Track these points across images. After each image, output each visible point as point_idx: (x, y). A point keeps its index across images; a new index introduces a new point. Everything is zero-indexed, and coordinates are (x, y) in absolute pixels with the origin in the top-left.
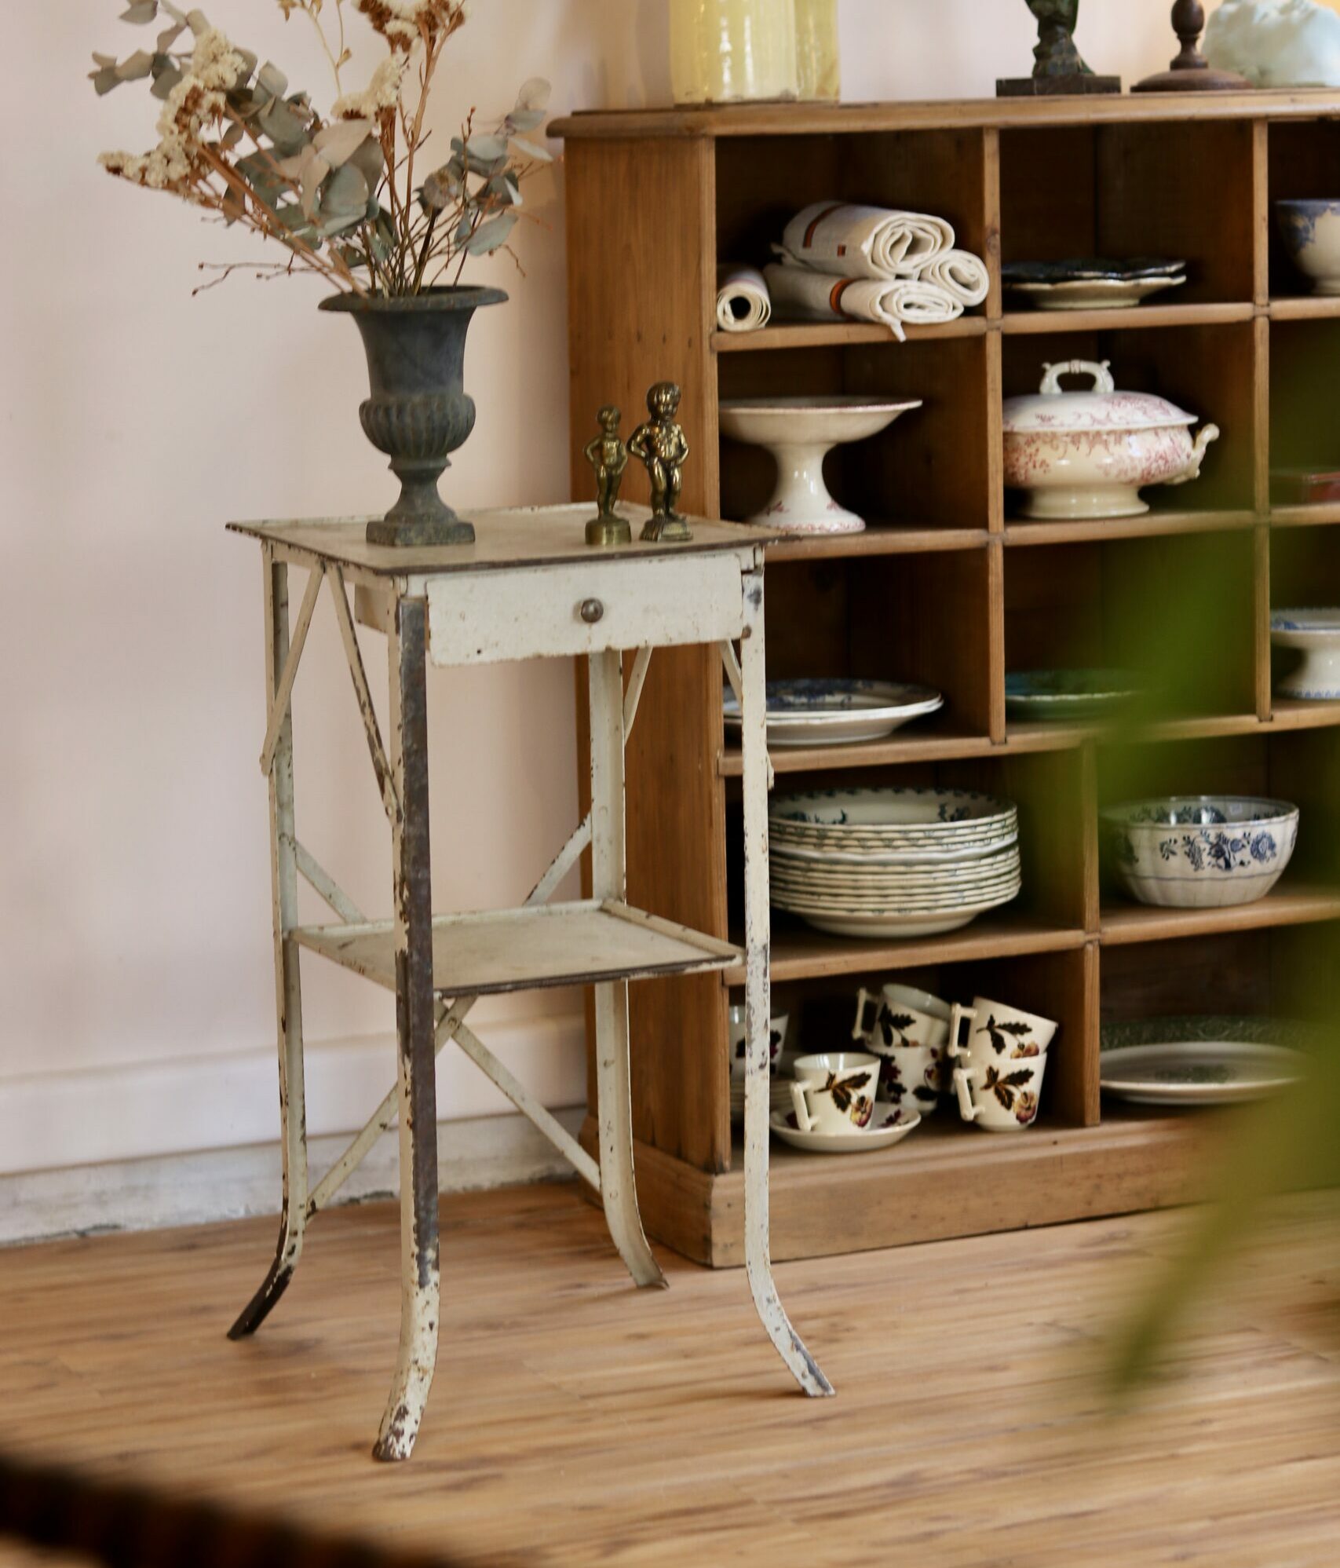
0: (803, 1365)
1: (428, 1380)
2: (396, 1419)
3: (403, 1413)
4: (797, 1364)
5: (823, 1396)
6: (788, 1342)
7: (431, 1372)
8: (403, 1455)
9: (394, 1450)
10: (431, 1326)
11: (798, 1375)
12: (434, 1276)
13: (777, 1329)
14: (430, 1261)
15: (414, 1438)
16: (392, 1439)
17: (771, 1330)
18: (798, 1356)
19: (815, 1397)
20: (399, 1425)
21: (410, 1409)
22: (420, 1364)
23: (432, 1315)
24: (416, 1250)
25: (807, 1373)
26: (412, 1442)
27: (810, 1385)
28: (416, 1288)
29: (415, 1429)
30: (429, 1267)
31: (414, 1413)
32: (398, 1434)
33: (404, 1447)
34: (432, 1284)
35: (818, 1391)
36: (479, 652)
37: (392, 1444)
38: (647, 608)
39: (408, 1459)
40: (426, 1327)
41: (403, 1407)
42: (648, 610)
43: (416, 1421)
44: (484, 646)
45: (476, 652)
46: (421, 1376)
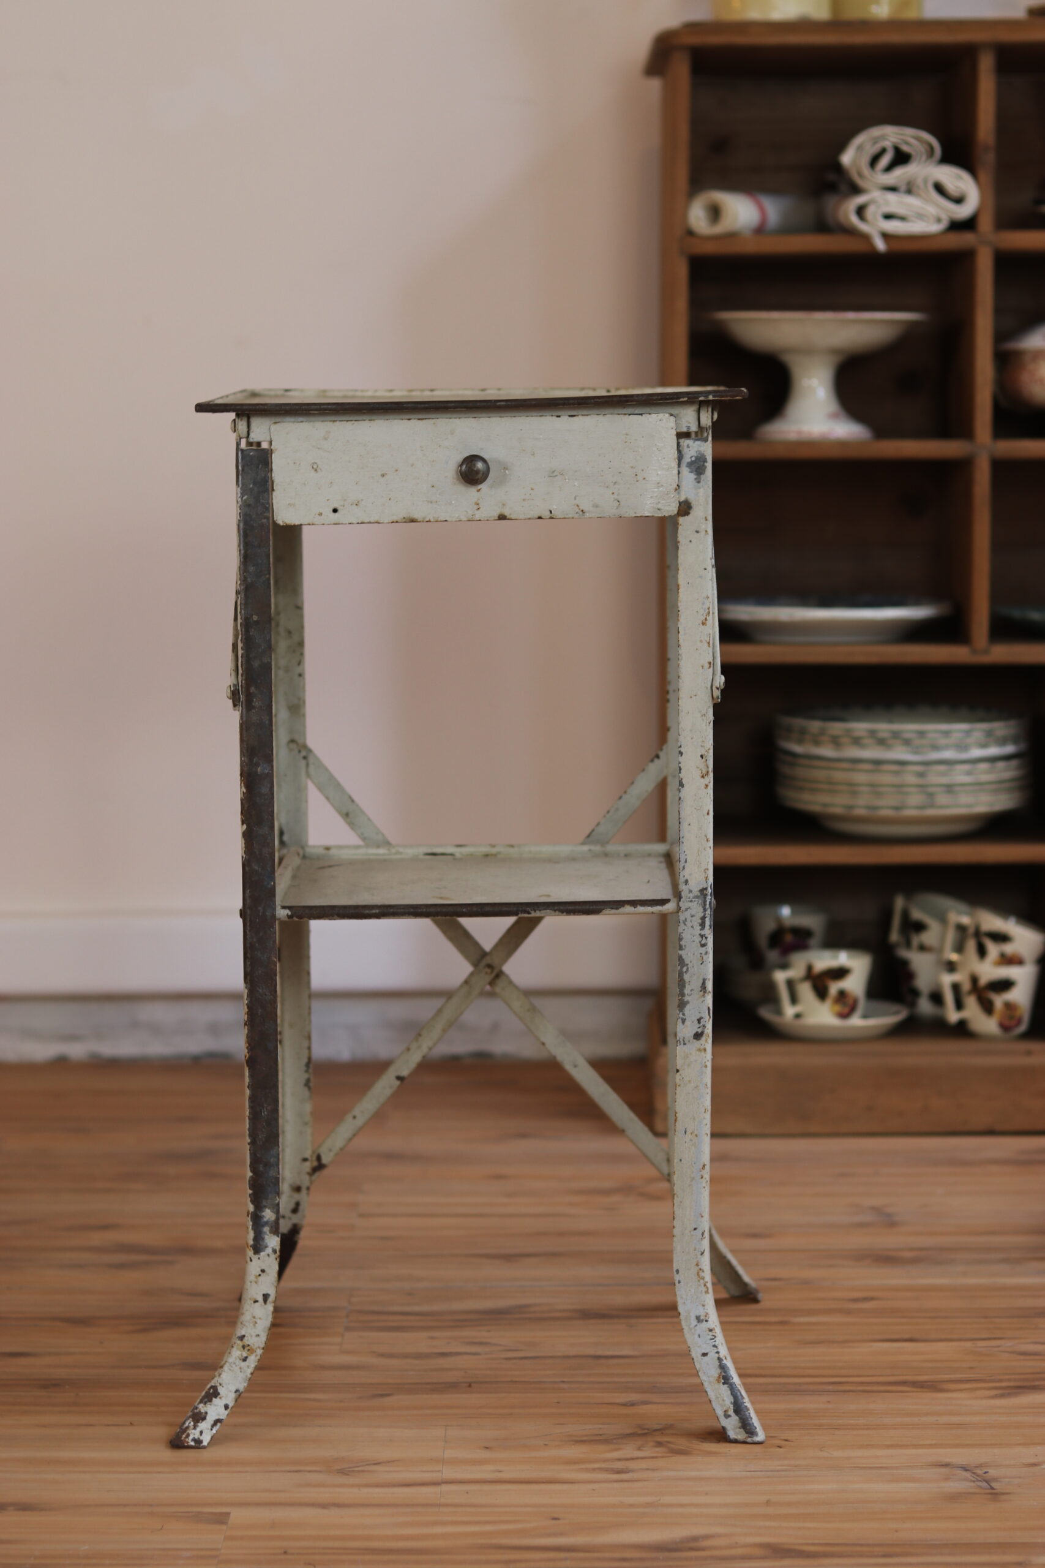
0: (728, 1400)
1: (253, 1361)
2: (201, 1402)
3: (213, 1394)
4: (720, 1398)
5: (746, 1442)
6: (715, 1372)
7: (259, 1352)
8: (198, 1442)
9: (188, 1435)
10: (266, 1297)
11: (720, 1412)
12: (271, 1241)
13: (705, 1355)
14: (266, 1223)
15: (219, 1424)
16: (190, 1423)
17: (696, 1353)
18: (724, 1390)
19: (736, 1441)
20: (202, 1408)
21: (220, 1390)
22: (246, 1341)
23: (267, 1285)
24: (251, 1208)
25: (731, 1412)
26: (214, 1431)
27: (732, 1426)
28: (250, 1253)
29: (223, 1414)
30: (266, 1229)
31: (227, 1395)
32: (199, 1417)
33: (201, 1433)
34: (269, 1250)
35: (741, 1435)
36: (335, 511)
37: (188, 1428)
38: (553, 472)
39: (204, 1447)
40: (260, 1299)
41: (215, 1388)
42: (554, 474)
43: (226, 1407)
44: (342, 503)
45: (331, 510)
46: (245, 1355)
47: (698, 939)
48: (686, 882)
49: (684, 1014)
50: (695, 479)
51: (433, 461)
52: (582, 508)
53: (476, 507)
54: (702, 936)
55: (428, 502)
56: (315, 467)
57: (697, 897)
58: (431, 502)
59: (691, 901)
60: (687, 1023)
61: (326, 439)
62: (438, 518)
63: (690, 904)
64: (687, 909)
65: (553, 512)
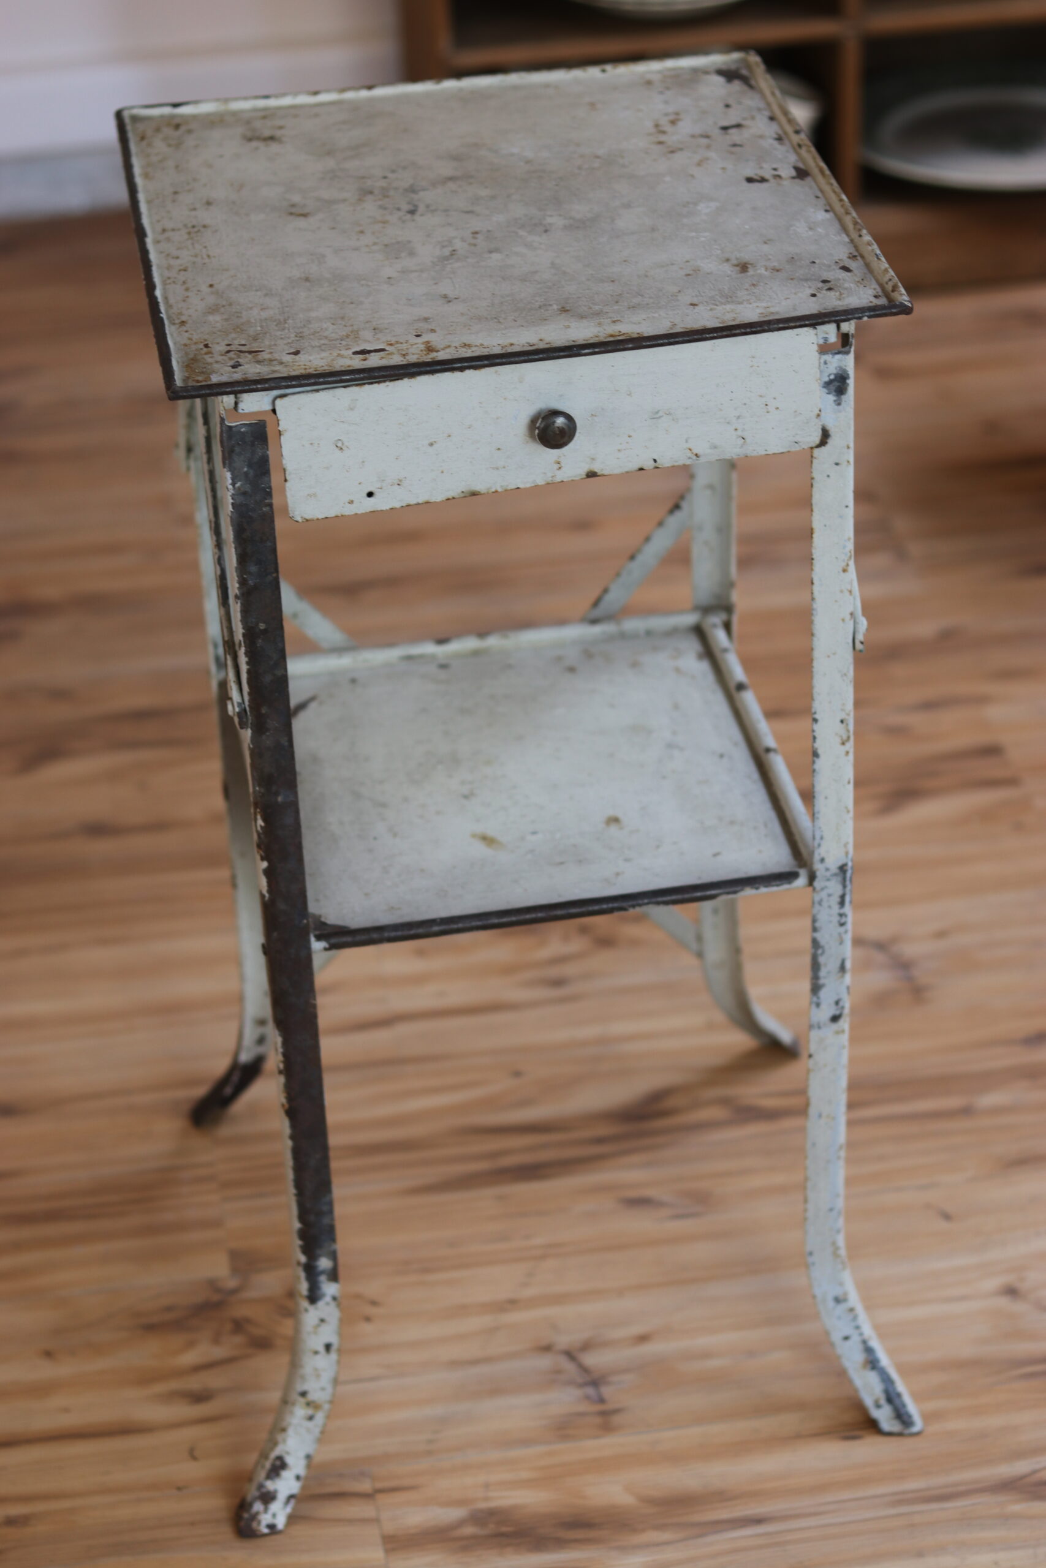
0: (879, 1388)
1: (320, 1417)
2: (267, 1478)
3: (279, 1467)
4: (868, 1385)
5: (900, 1434)
6: (859, 1357)
7: (327, 1407)
8: (272, 1527)
9: (259, 1523)
10: (328, 1347)
11: (869, 1403)
12: (330, 1289)
13: (846, 1338)
14: (323, 1272)
15: (292, 1502)
16: (258, 1506)
17: (836, 1337)
18: (873, 1378)
19: (890, 1434)
20: (270, 1485)
21: (289, 1460)
22: (310, 1397)
23: (329, 1334)
24: (303, 1259)
25: (883, 1401)
26: (289, 1508)
27: (884, 1416)
28: (305, 1304)
29: (295, 1488)
30: (323, 1278)
31: (296, 1465)
32: (268, 1498)
33: (274, 1515)
34: (328, 1299)
35: (896, 1427)
36: (370, 494)
37: (257, 1513)
38: (657, 413)
39: (280, 1532)
40: (322, 1349)
41: (280, 1458)
42: (657, 416)
43: (298, 1478)
44: (379, 485)
45: (365, 495)
46: (310, 1412)
47: (836, 919)
48: (822, 860)
49: (818, 998)
50: (835, 401)
51: (497, 418)
52: (695, 451)
53: (557, 466)
54: (841, 915)
55: (493, 468)
56: (339, 444)
57: (835, 875)
58: (497, 469)
59: (828, 880)
60: (824, 1006)
61: (351, 409)
62: (507, 486)
63: (828, 884)
64: (822, 889)
65: (658, 460)
